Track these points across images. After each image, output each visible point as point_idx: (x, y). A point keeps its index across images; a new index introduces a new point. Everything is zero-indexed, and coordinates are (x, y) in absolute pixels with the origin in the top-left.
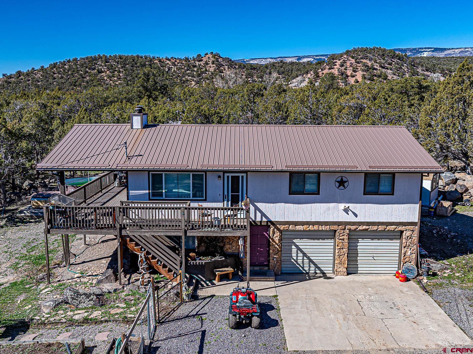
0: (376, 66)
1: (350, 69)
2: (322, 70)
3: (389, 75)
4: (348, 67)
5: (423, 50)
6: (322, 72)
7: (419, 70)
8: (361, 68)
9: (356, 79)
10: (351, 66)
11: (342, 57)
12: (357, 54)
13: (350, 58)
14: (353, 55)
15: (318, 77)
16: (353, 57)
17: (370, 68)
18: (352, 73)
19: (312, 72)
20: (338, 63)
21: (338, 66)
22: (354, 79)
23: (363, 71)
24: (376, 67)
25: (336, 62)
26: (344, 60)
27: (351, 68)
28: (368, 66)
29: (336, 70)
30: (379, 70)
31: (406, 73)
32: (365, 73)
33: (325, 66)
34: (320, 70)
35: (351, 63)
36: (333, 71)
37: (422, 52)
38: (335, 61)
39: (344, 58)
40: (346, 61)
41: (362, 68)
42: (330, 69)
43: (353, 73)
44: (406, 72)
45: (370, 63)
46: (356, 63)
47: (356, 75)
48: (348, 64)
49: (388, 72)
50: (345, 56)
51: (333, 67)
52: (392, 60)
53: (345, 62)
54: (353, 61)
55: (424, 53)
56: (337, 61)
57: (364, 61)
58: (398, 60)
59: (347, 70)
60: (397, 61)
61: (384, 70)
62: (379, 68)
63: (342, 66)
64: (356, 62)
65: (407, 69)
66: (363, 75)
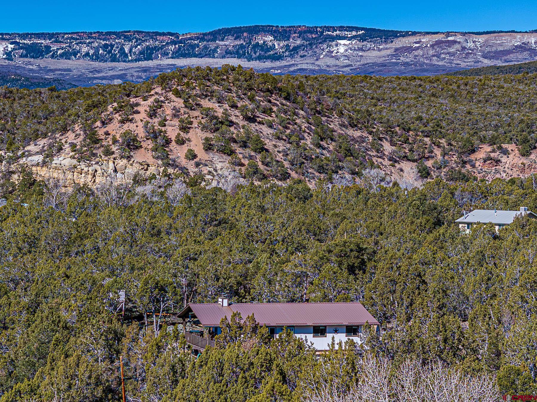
0: (236, 116)
1: (173, 123)
2: (104, 123)
3: (267, 141)
4: (168, 118)
5: (335, 34)
6: (105, 130)
7: (335, 123)
8: (200, 123)
9: (190, 151)
10: (175, 116)
11: (151, 89)
12: (188, 84)
13: (170, 95)
14: (179, 88)
15: (97, 141)
16: (178, 94)
17: (222, 123)
18: (179, 134)
19: (77, 127)
20: (144, 106)
21: (143, 115)
22: (185, 148)
23: (204, 128)
24: (233, 119)
25: (137, 105)
26: (157, 101)
27: (176, 122)
28: (216, 118)
29: (141, 124)
30: (243, 127)
31: (306, 135)
32: (210, 135)
33: (112, 113)
34: (98, 124)
35: (174, 108)
36: (130, 126)
37: (333, 39)
38: (133, 100)
39: (156, 93)
40: (162, 102)
41: (203, 121)
42: (123, 122)
43: (182, 133)
44: (305, 132)
45: (221, 110)
46: (186, 110)
47: (189, 140)
48: (168, 111)
49: (265, 133)
50: (159, 90)
51: (131, 117)
52: (270, 101)
53: (159, 105)
54: (179, 103)
55: (340, 41)
56: (139, 100)
57: (206, 103)
58: (284, 102)
59: (165, 126)
60: (283, 104)
61: (253, 127)
62: (241, 123)
63: (152, 114)
64: (186, 107)
65: (306, 125)
66: (207, 139)
